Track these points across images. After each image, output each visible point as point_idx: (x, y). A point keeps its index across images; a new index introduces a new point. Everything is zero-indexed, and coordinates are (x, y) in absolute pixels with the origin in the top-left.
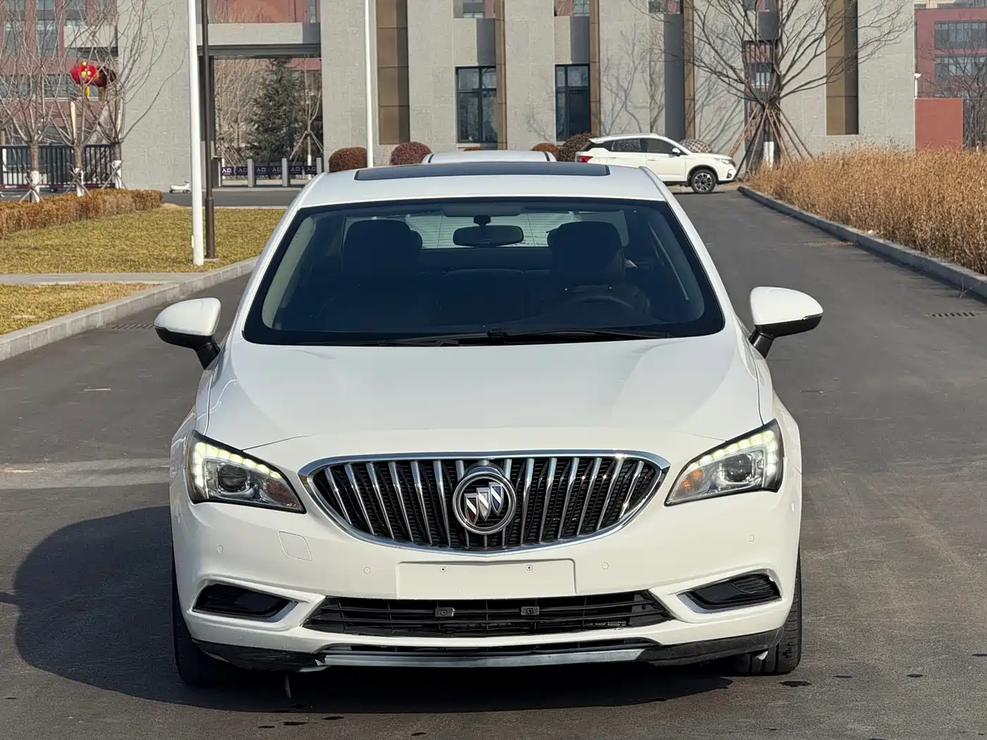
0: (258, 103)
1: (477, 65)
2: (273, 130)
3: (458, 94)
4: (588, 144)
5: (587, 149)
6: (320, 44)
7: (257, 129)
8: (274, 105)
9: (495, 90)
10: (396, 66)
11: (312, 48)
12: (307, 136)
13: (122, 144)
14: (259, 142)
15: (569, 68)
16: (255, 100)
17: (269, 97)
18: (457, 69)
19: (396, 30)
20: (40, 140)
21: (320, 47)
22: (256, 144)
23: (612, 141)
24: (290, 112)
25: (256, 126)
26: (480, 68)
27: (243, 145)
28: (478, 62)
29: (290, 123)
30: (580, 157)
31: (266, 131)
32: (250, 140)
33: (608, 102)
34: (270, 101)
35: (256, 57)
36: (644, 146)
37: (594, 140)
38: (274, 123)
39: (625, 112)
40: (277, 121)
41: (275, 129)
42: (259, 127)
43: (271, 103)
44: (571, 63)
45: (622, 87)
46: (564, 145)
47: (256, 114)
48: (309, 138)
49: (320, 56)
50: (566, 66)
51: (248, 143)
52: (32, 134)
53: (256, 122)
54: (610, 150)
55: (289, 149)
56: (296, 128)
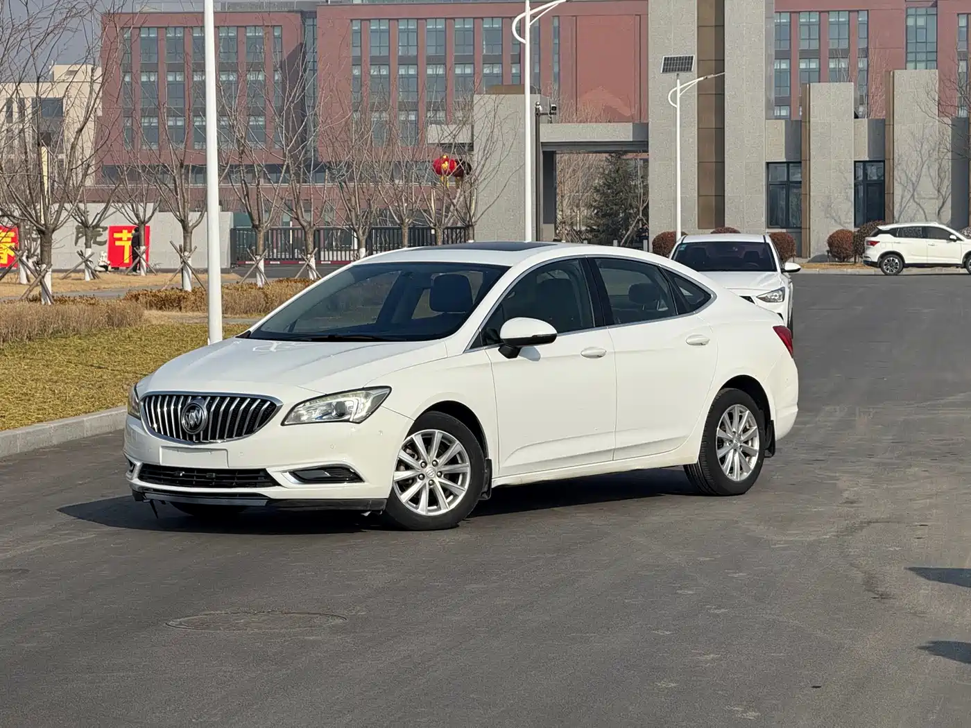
0: (598, 191)
1: (784, 160)
2: (610, 215)
3: (769, 185)
4: (876, 230)
5: (875, 235)
6: (648, 142)
7: (596, 214)
8: (613, 193)
9: (800, 182)
10: (714, 161)
11: (641, 145)
12: (639, 220)
13: (476, 227)
14: (598, 226)
15: (867, 164)
16: (595, 188)
17: (607, 185)
18: (768, 164)
19: (714, 130)
20: (410, 222)
21: (648, 145)
22: (595, 227)
23: (898, 228)
24: (625, 199)
25: (596, 211)
26: (788, 163)
27: (583, 228)
28: (786, 157)
29: (626, 209)
30: (868, 241)
31: (604, 216)
32: (590, 225)
33: (899, 194)
34: (609, 189)
35: (596, 152)
36: (925, 233)
37: (881, 228)
38: (611, 209)
39: (914, 203)
40: (614, 207)
41: (612, 214)
42: (598, 212)
43: (609, 191)
44: (868, 159)
45: (911, 180)
46: (858, 231)
47: (596, 201)
48: (640, 223)
49: (647, 152)
50: (864, 162)
51: (588, 226)
52: (404, 218)
53: (595, 208)
54: (895, 236)
55: (624, 232)
56: (630, 214)
